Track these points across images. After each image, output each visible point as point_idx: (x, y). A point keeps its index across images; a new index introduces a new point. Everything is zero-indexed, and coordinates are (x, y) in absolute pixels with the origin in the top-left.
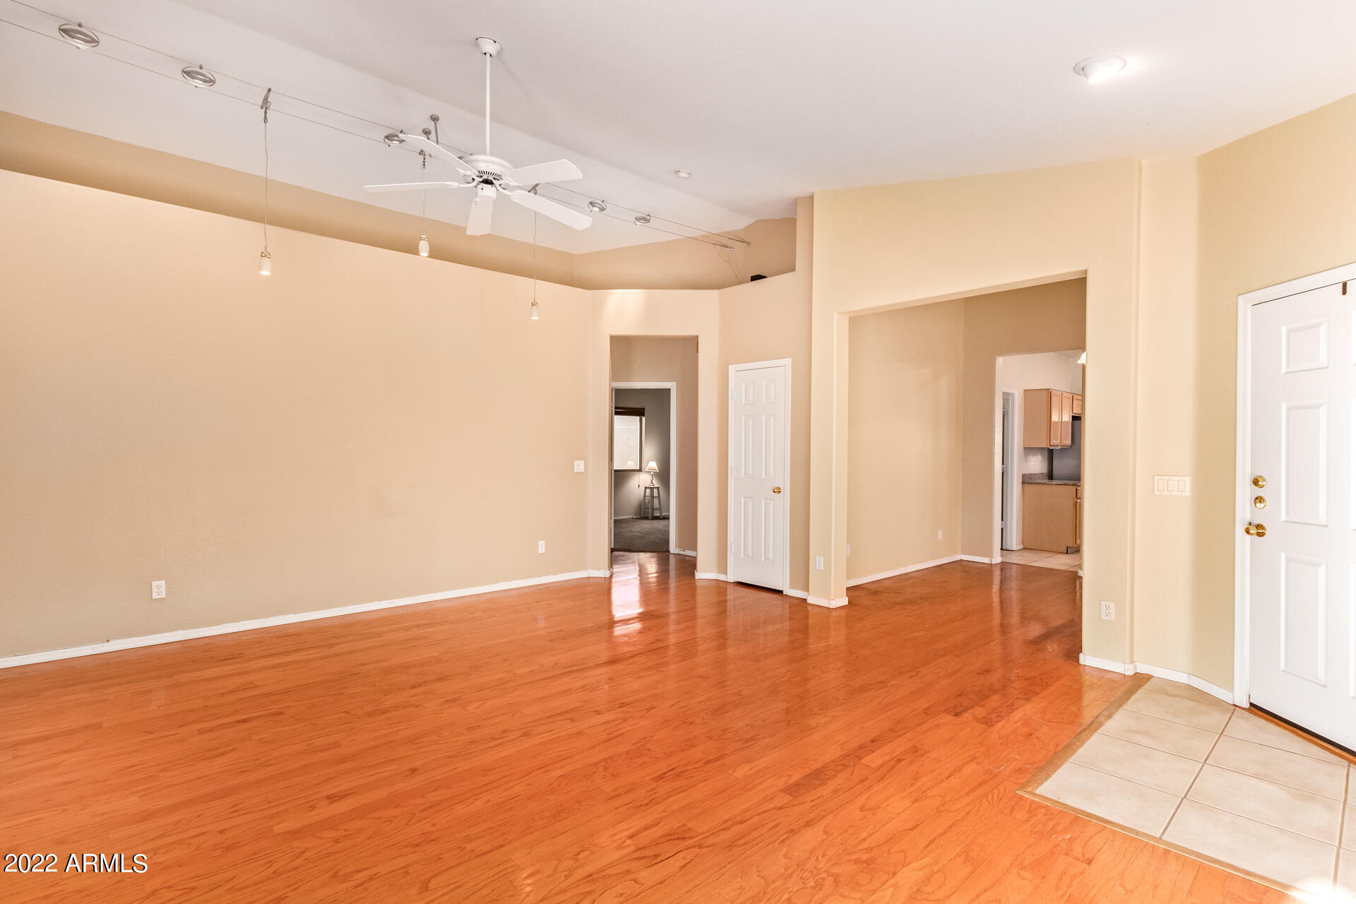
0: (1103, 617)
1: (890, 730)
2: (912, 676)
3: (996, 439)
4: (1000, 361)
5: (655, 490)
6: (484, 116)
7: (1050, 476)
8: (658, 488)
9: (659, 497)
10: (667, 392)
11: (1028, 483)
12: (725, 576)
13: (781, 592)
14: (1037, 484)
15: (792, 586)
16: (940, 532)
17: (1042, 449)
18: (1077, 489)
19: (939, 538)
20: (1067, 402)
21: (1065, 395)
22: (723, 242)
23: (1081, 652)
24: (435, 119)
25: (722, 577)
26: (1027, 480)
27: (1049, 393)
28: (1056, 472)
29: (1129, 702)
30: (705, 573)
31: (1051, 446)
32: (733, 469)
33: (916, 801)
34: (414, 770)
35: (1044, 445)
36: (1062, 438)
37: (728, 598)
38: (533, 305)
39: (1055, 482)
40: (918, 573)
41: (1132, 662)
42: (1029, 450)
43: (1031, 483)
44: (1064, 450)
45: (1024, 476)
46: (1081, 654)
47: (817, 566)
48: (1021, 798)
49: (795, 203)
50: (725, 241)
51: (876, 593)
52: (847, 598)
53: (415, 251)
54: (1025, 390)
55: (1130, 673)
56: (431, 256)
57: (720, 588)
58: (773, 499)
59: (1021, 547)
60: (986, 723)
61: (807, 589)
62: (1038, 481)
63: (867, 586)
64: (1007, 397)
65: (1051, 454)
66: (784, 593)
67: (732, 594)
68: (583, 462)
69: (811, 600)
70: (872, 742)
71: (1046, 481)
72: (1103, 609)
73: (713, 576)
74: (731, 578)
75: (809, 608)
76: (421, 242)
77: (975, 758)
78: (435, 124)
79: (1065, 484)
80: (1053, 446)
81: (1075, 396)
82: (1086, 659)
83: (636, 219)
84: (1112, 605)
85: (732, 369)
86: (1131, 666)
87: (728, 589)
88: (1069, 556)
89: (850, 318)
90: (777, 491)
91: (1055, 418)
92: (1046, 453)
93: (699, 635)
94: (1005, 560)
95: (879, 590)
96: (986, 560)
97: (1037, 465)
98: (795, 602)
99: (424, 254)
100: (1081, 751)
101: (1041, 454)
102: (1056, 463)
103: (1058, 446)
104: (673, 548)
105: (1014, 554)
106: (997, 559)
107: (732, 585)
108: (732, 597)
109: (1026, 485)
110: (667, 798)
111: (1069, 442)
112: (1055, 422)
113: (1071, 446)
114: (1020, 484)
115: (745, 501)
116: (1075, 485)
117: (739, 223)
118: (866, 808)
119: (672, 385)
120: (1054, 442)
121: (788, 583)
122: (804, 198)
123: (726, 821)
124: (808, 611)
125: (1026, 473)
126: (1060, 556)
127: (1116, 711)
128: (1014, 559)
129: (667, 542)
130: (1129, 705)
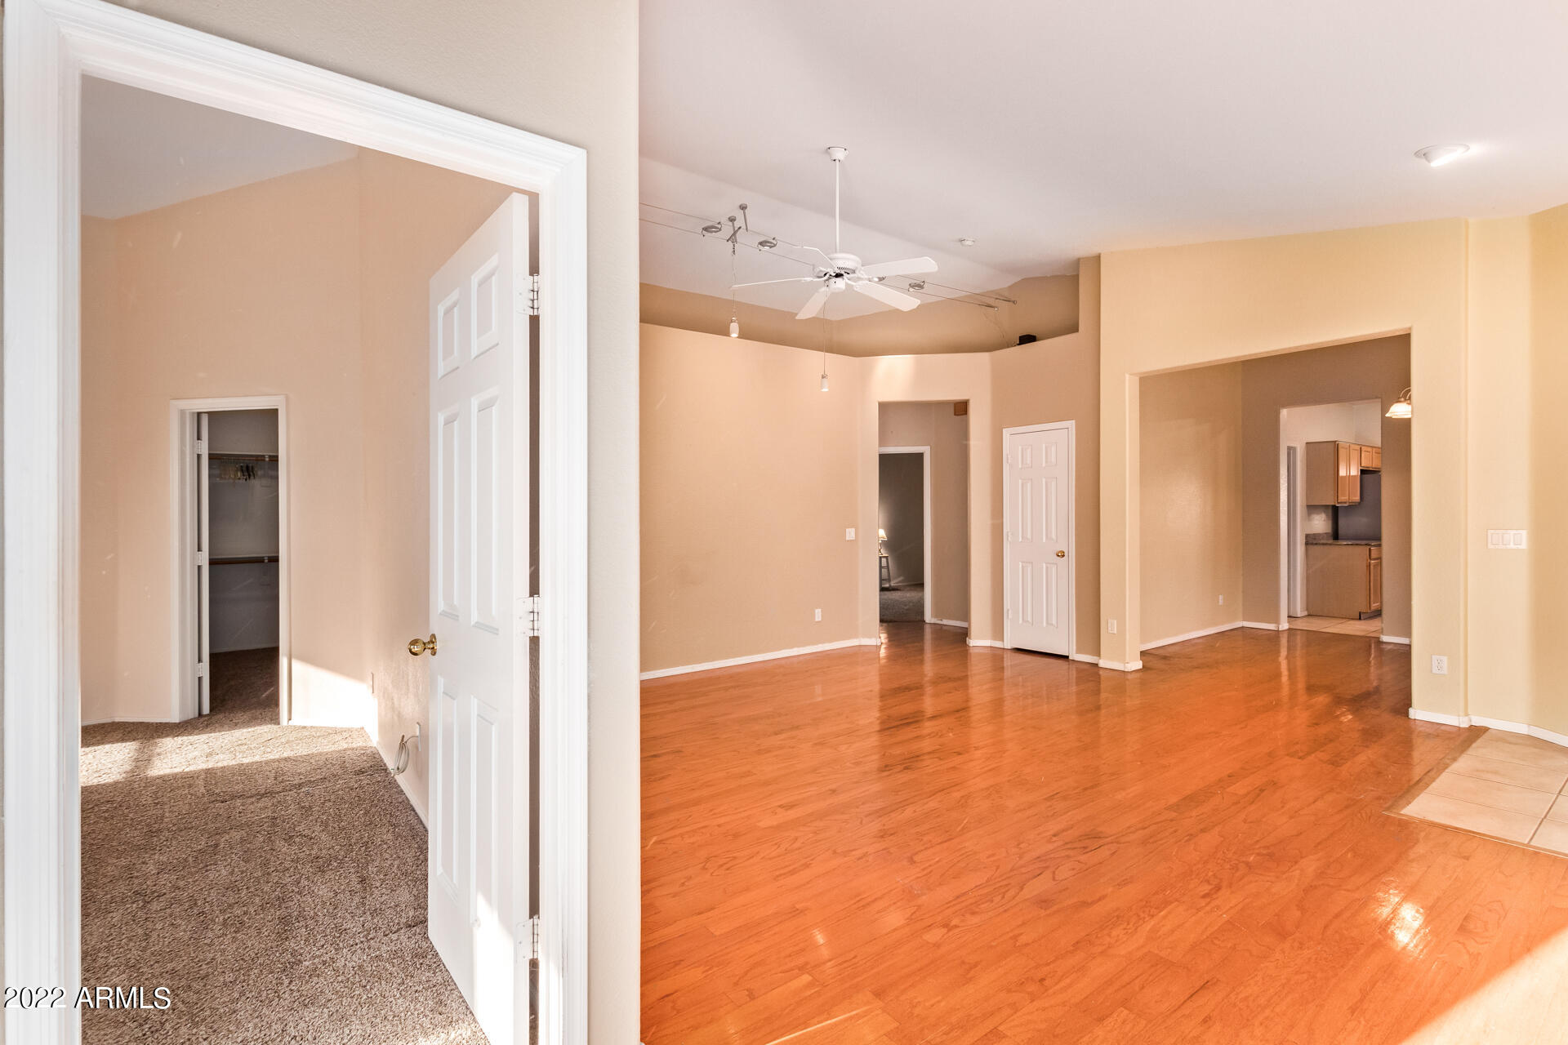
0: (1435, 670)
1: (1242, 768)
2: (1242, 728)
3: (1281, 497)
4: (1284, 412)
5: (884, 560)
6: (834, 216)
7: (1336, 535)
8: (886, 557)
9: (888, 566)
10: (920, 456)
11: (1312, 544)
12: (1001, 642)
13: (1066, 657)
14: (1323, 544)
15: (1079, 651)
16: (1221, 597)
17: (1326, 507)
18: (1370, 549)
19: (1220, 604)
20: (1355, 455)
21: (1353, 446)
22: (985, 302)
23: (1411, 706)
24: (743, 208)
25: (998, 644)
26: (1311, 541)
27: (1335, 445)
28: (1341, 532)
29: (1470, 749)
30: (979, 640)
31: (1338, 503)
32: (1009, 534)
33: (1291, 818)
34: (833, 791)
35: (1331, 502)
36: (1350, 495)
37: (1005, 665)
38: (823, 377)
39: (1340, 542)
40: (1201, 641)
41: (1467, 714)
42: (1311, 508)
43: (1316, 544)
44: (1352, 507)
45: (1307, 536)
46: (1410, 709)
47: (1110, 629)
48: (1388, 817)
49: (1077, 263)
50: (991, 302)
51: (1165, 658)
52: (1141, 662)
53: (726, 333)
54: (1307, 443)
55: (1465, 725)
56: (740, 337)
57: (996, 657)
58: (1056, 564)
59: (1306, 613)
60: (1333, 764)
61: (1098, 654)
62: (1322, 541)
63: (1153, 651)
64: (1291, 451)
65: (1335, 512)
66: (1070, 658)
67: (1010, 660)
68: (853, 529)
69: (1102, 663)
70: (1229, 776)
71: (1331, 541)
72: (1435, 663)
73: (988, 643)
74: (1008, 644)
75: (1101, 672)
76: (732, 324)
77: (1333, 789)
78: (744, 213)
79: (1357, 545)
80: (1341, 503)
81: (1364, 448)
82: (1416, 713)
83: (910, 285)
84: (1445, 659)
85: (1006, 432)
86: (1466, 719)
87: (1005, 656)
88: (1362, 622)
89: (1140, 379)
90: (1061, 555)
91: (1342, 473)
92: (1330, 511)
93: (1006, 695)
94: (1292, 627)
95: (1168, 655)
96: (1272, 627)
97: (1320, 524)
98: (1086, 667)
99: (734, 335)
100: (1434, 785)
101: (1325, 512)
102: (1342, 522)
103: (1345, 503)
104: (928, 617)
105: (1299, 621)
106: (1284, 625)
107: (1009, 652)
108: (1009, 664)
109: (1310, 547)
110: (1068, 812)
111: (1357, 498)
112: (1342, 477)
113: (1360, 503)
114: (1304, 546)
115: (1023, 566)
116: (1369, 545)
117: (1004, 283)
118: (1248, 821)
119: (926, 450)
120: (1342, 498)
121: (1075, 647)
122: (1088, 259)
123: (1129, 827)
124: (1099, 675)
125: (1308, 533)
126: (1352, 622)
127: (1460, 756)
128: (1300, 625)
129: (922, 613)
130: (1471, 751)
